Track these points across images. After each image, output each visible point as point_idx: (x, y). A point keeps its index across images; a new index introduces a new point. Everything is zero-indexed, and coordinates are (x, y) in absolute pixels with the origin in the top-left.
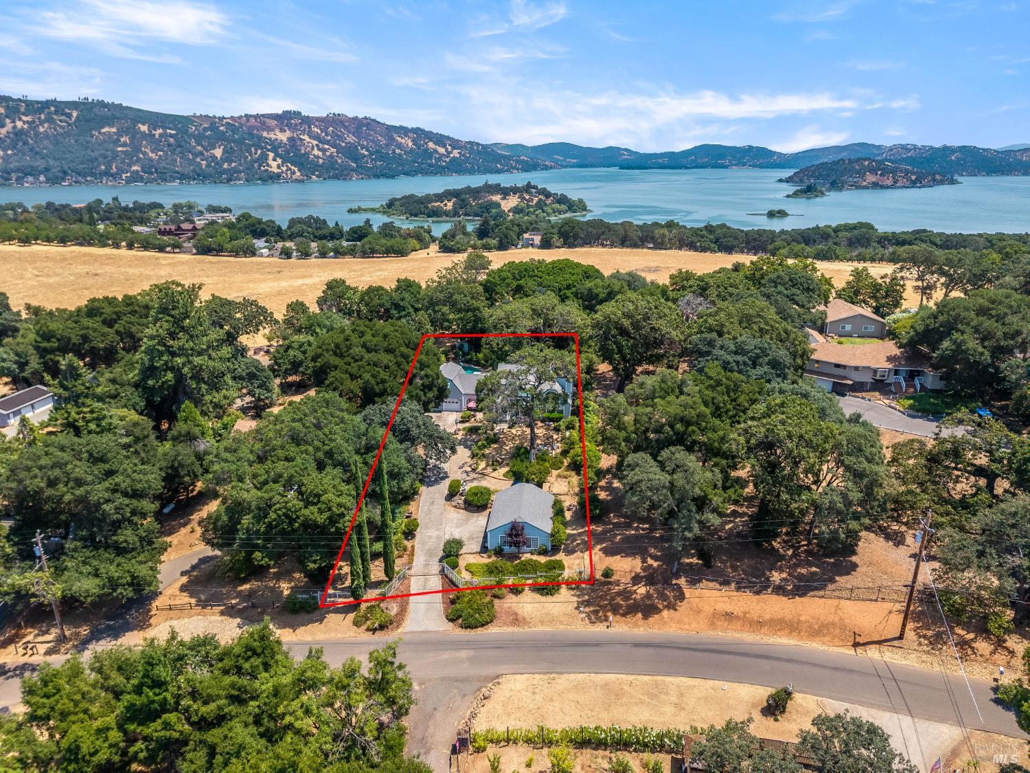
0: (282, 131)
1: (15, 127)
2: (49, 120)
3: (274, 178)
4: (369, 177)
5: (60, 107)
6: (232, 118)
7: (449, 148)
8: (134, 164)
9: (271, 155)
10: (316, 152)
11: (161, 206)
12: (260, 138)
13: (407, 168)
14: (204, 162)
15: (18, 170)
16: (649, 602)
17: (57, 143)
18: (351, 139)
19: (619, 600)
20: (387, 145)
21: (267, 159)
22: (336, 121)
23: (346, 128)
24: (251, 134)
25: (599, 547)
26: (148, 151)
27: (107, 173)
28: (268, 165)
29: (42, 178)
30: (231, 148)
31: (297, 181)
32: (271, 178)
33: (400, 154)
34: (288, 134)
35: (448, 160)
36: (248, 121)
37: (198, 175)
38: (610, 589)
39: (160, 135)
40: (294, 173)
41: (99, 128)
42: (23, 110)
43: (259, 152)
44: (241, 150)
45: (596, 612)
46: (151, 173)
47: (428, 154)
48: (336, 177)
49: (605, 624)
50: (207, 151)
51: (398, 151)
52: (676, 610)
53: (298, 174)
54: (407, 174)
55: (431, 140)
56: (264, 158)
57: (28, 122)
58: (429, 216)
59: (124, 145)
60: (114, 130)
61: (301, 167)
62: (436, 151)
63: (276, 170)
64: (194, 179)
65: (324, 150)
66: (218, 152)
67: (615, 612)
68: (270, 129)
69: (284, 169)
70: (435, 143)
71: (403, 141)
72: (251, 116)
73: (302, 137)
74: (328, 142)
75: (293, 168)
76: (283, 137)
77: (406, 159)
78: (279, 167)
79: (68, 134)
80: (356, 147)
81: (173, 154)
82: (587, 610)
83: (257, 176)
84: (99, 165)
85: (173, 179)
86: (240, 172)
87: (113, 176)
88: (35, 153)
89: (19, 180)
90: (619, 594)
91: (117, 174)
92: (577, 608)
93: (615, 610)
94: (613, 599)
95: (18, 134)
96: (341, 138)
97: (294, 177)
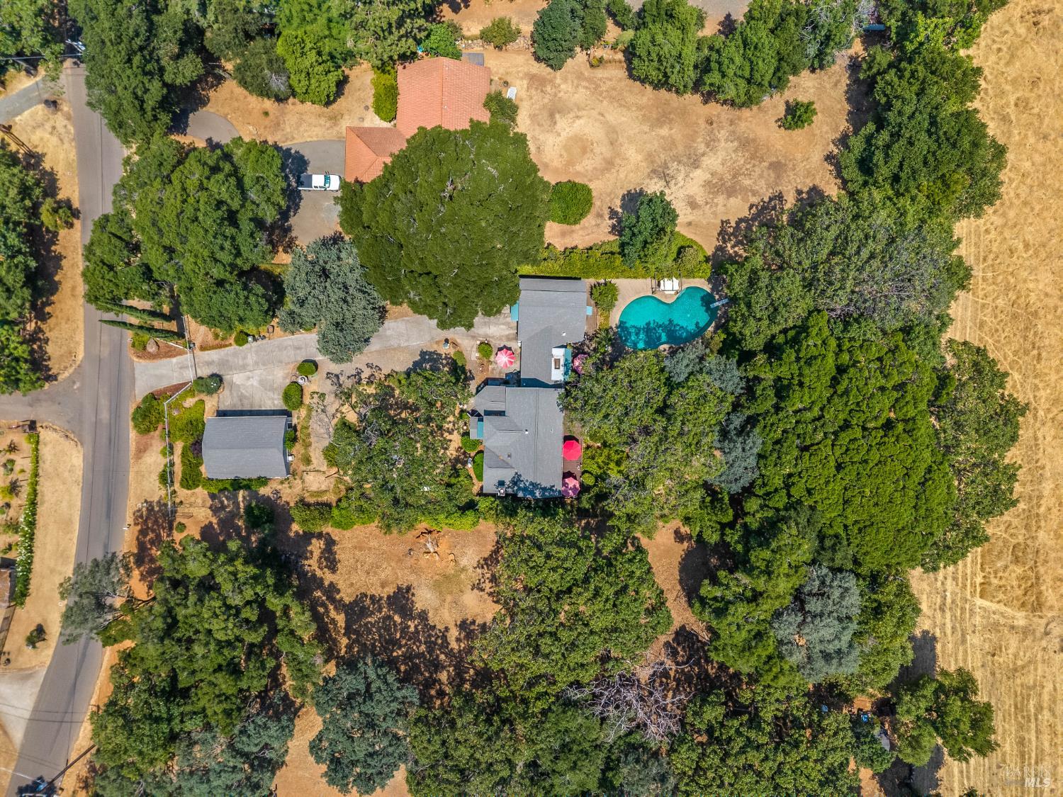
19: (151, 535)
25: (214, 521)
38: (164, 529)
45: (141, 517)
49: (132, 523)
67: (141, 532)
82: (144, 509)
90: (158, 536)
92: (146, 501)
93: (143, 532)
94: (153, 531)
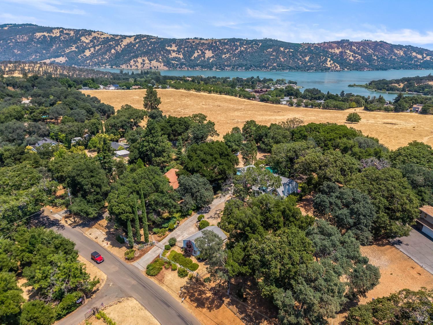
0: (338, 48)
1: (241, 50)
2: (252, 47)
3: (327, 69)
4: (373, 70)
5: (256, 42)
6: (318, 44)
7: (425, 55)
8: (275, 63)
9: (329, 59)
10: (351, 58)
11: (272, 80)
12: (327, 52)
13: (396, 66)
14: (301, 63)
15: (238, 65)
16: (204, 301)
17: (252, 55)
18: (370, 51)
19: (196, 294)
20: (388, 54)
21: (327, 61)
22: (366, 44)
23: (369, 46)
24: (323, 50)
26: (281, 58)
27: (264, 67)
28: (326, 64)
29: (244, 68)
30: (313, 56)
31: (337, 71)
32: (326, 69)
33: (394, 59)
34: (340, 50)
35: (422, 61)
36: (324, 45)
37: (297, 68)
38: (200, 287)
39: (287, 52)
40: (337, 67)
41: (266, 50)
42: (245, 43)
43: (324, 58)
44: (317, 57)
45: (185, 293)
46: (279, 67)
47: (411, 58)
48: (357, 70)
50: (303, 58)
51: (393, 57)
52: (210, 311)
53: (339, 68)
54: (394, 68)
55: (414, 51)
56: (326, 60)
57: (245, 48)
58: (388, 90)
59: (274, 56)
60: (271, 50)
61: (341, 64)
62: (416, 57)
63: (329, 66)
64: (295, 69)
65: (355, 57)
66: (307, 59)
68: (333, 48)
69: (333, 65)
70: (417, 53)
71: (398, 52)
72: (326, 42)
73: (346, 51)
74: (358, 53)
75: (337, 65)
76: (337, 51)
77: (397, 61)
78: (331, 65)
79: (256, 52)
80: (372, 55)
81: (290, 59)
82: (184, 290)
83: (320, 69)
84: (263, 63)
85: (287, 69)
86: (314, 67)
87: (266, 67)
88: (244, 59)
89: (237, 68)
90: (200, 291)
91: (268, 67)
92: (181, 288)
93: (192, 297)
95: (241, 52)
96: (365, 51)
97: (336, 69)
